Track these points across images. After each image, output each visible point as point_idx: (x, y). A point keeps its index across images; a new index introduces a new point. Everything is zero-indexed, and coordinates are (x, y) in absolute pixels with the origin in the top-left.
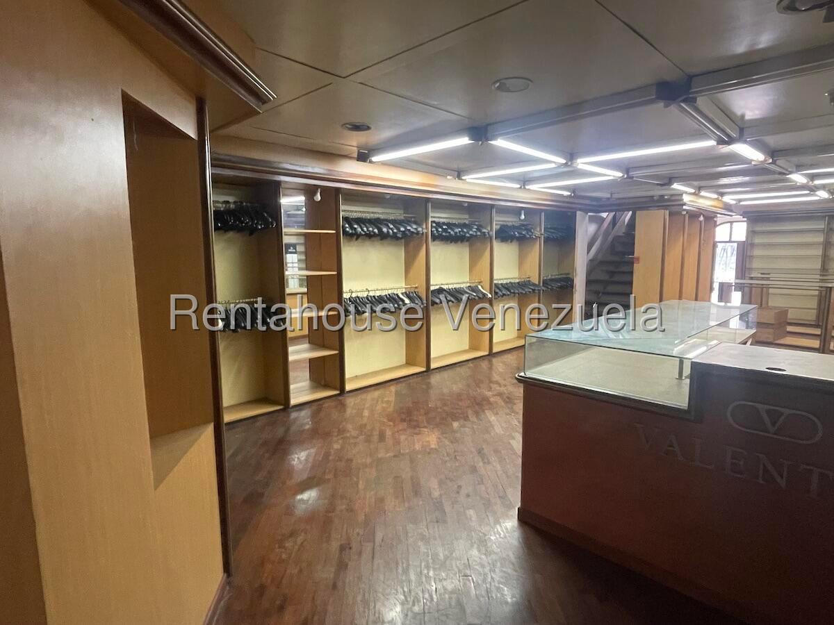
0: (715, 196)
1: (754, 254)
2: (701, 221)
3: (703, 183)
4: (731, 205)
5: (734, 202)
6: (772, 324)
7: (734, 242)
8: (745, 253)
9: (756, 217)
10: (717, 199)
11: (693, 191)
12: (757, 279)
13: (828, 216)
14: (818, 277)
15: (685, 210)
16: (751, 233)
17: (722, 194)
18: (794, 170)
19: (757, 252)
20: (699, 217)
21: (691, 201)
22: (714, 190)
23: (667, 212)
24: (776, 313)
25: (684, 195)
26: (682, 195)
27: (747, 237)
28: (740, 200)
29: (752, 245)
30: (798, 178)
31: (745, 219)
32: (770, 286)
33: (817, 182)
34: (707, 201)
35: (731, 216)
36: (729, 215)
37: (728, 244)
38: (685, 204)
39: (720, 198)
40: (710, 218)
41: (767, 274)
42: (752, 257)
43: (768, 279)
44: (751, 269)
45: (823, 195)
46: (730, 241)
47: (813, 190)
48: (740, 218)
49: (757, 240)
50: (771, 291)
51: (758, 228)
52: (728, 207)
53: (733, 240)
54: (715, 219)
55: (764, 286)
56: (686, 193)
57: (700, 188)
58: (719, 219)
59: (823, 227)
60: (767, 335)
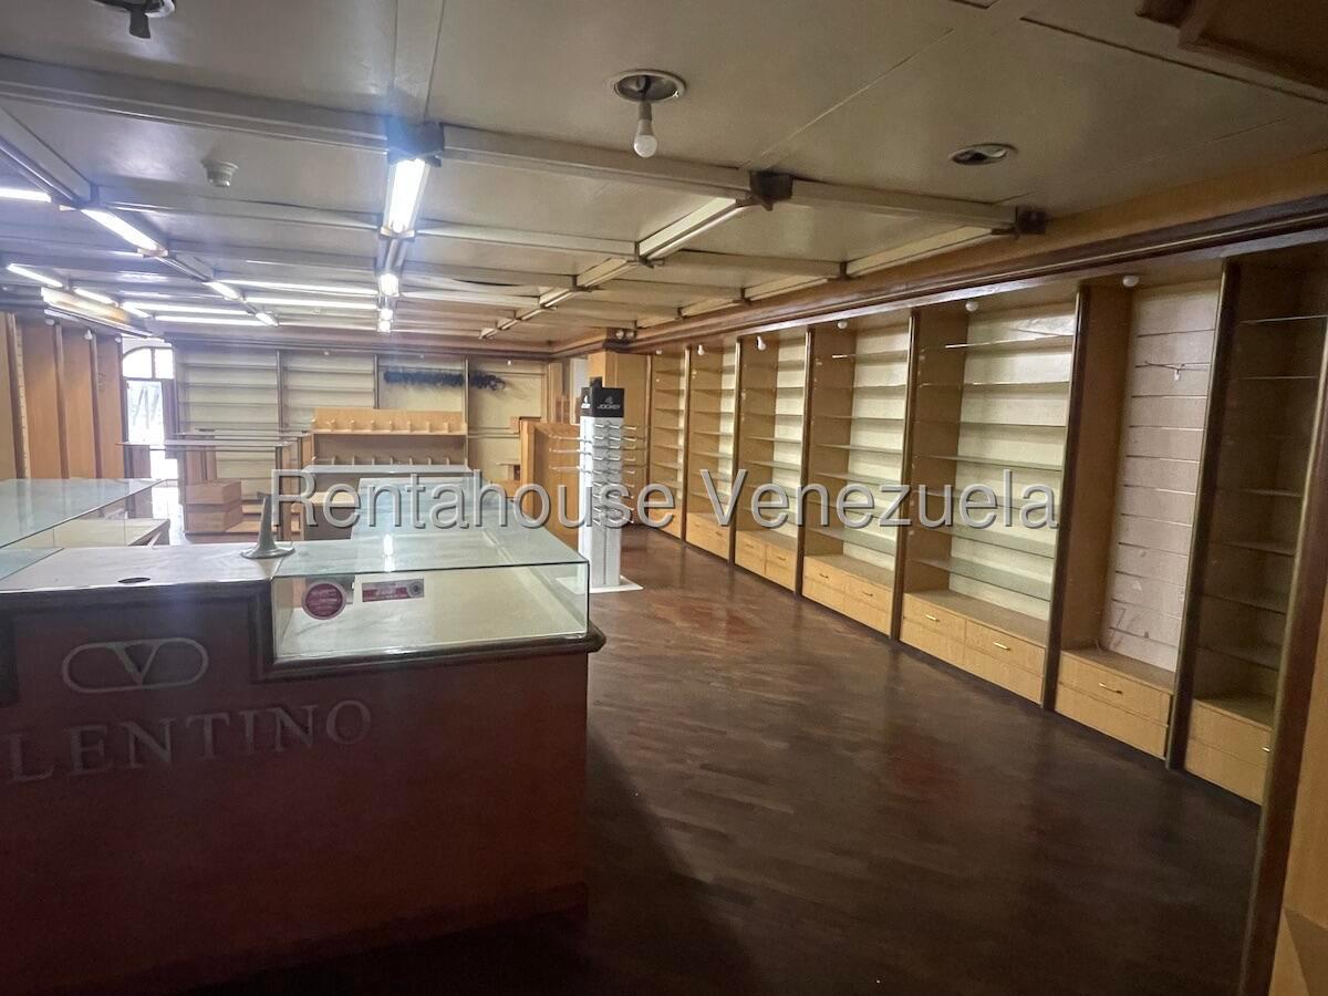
0: (108, 300)
1: (191, 400)
2: (90, 341)
3: (76, 273)
4: (142, 320)
5: (146, 315)
6: (221, 505)
7: (158, 380)
8: (175, 397)
9: (186, 342)
10: (112, 305)
11: (60, 285)
12: (194, 438)
13: (280, 350)
14: (277, 433)
15: (51, 317)
16: (182, 367)
17: (120, 299)
18: (212, 276)
19: (194, 397)
20: (85, 332)
21: (59, 303)
22: (104, 289)
23: (12, 317)
24: (225, 488)
25: (43, 289)
26: (40, 288)
27: (176, 374)
28: (155, 314)
29: (186, 386)
30: (222, 288)
31: (170, 345)
32: (217, 448)
33: (251, 300)
34: (93, 305)
35: (145, 337)
36: (140, 335)
37: (151, 383)
38: (47, 306)
39: (117, 305)
40: (107, 338)
41: (210, 430)
42: (186, 404)
43: (212, 438)
44: (188, 424)
45: (265, 320)
46: (153, 379)
47: (252, 310)
48: (160, 342)
49: (193, 379)
50: (219, 455)
51: (193, 360)
52: (135, 322)
53: (157, 377)
54: (118, 340)
55: (208, 449)
56: (46, 286)
57: (72, 282)
58: (127, 342)
59: (275, 364)
60: (214, 521)
